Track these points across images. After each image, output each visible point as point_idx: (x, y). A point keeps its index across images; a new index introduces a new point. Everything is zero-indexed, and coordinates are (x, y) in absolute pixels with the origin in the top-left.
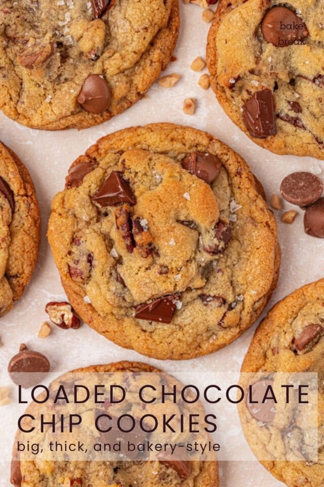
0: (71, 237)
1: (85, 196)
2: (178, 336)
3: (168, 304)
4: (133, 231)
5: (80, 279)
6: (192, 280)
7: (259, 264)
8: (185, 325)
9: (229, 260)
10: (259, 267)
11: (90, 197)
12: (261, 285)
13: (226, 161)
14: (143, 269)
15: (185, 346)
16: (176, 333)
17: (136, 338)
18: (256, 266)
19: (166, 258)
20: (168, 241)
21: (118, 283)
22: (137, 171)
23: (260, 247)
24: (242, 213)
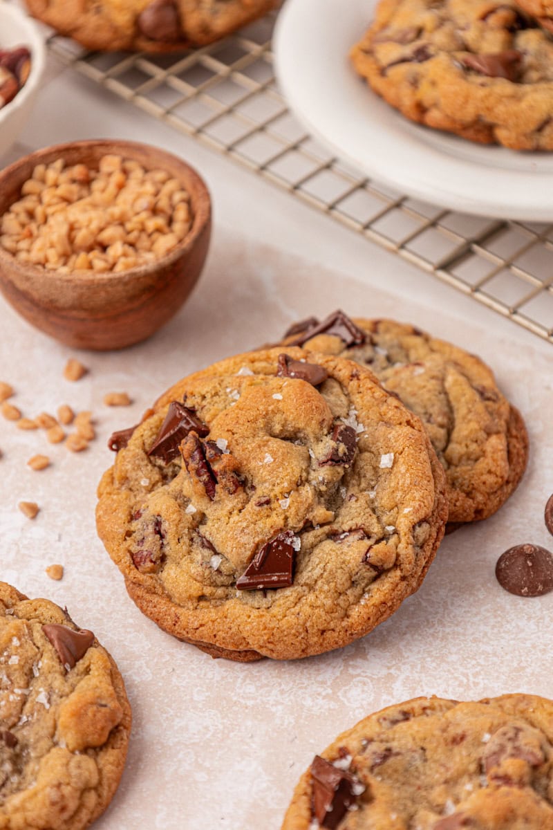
0: (127, 513)
1: (137, 451)
2: (309, 600)
3: (280, 548)
4: (208, 455)
5: (149, 563)
6: (310, 508)
7: (407, 470)
8: (316, 581)
9: (363, 480)
10: (408, 475)
11: (146, 453)
12: (417, 499)
13: (334, 369)
14: (236, 512)
15: (323, 613)
16: (305, 598)
17: (246, 618)
18: (404, 475)
19: (265, 485)
20: (262, 459)
21: (206, 550)
22: (203, 393)
23: (404, 449)
24: (368, 419)
